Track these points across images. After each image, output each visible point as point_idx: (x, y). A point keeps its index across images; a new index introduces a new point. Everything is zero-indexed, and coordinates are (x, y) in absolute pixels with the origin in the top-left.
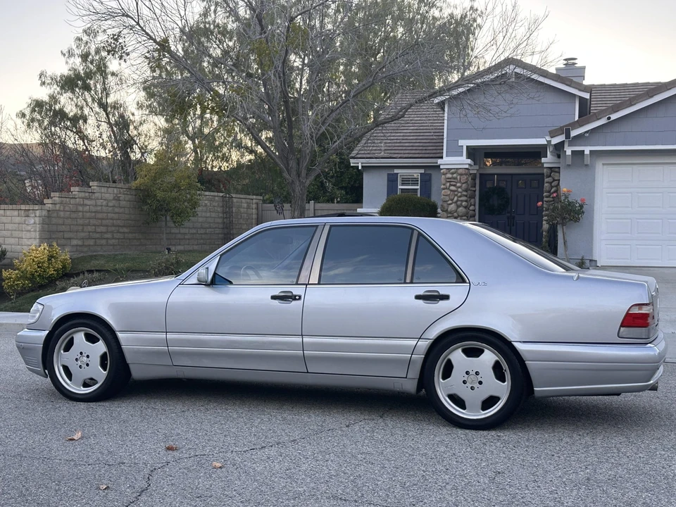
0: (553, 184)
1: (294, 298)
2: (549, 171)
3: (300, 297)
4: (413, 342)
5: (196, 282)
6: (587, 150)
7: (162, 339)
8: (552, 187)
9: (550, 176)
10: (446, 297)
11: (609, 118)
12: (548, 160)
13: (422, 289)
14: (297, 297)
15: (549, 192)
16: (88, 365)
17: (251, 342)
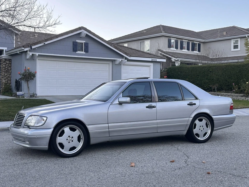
0: (6, 65)
1: (154, 107)
2: (5, 60)
3: (155, 106)
4: (188, 119)
5: (118, 103)
6: (37, 54)
7: (107, 126)
8: (6, 66)
9: (5, 62)
10: (195, 104)
11: (45, 43)
12: (4, 56)
13: (188, 102)
14: (155, 107)
15: (5, 68)
16: (72, 141)
17: (140, 124)
